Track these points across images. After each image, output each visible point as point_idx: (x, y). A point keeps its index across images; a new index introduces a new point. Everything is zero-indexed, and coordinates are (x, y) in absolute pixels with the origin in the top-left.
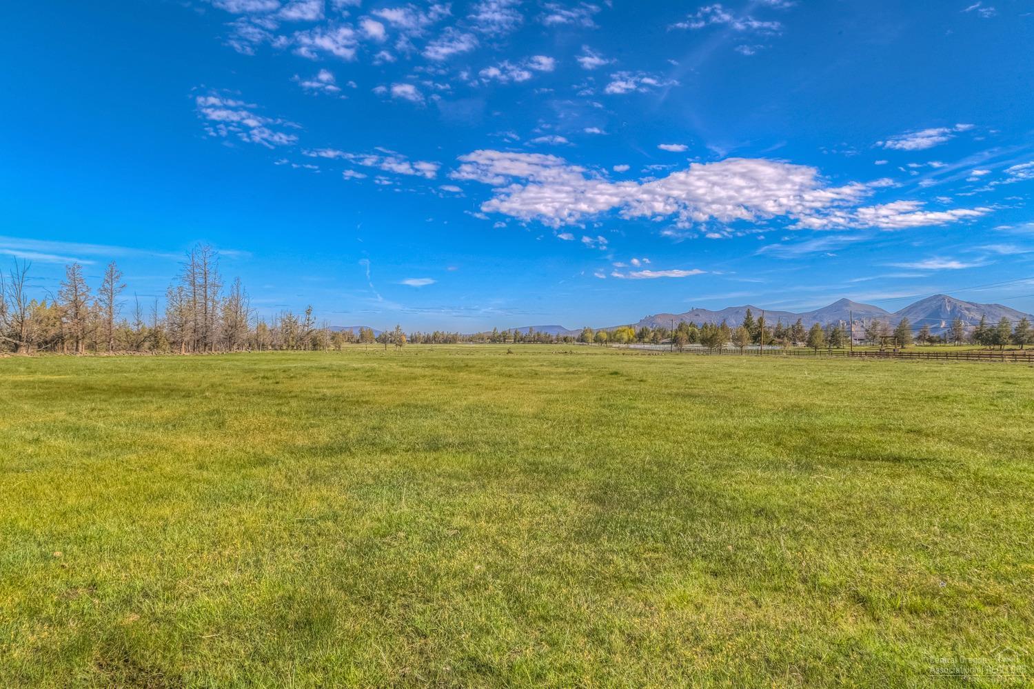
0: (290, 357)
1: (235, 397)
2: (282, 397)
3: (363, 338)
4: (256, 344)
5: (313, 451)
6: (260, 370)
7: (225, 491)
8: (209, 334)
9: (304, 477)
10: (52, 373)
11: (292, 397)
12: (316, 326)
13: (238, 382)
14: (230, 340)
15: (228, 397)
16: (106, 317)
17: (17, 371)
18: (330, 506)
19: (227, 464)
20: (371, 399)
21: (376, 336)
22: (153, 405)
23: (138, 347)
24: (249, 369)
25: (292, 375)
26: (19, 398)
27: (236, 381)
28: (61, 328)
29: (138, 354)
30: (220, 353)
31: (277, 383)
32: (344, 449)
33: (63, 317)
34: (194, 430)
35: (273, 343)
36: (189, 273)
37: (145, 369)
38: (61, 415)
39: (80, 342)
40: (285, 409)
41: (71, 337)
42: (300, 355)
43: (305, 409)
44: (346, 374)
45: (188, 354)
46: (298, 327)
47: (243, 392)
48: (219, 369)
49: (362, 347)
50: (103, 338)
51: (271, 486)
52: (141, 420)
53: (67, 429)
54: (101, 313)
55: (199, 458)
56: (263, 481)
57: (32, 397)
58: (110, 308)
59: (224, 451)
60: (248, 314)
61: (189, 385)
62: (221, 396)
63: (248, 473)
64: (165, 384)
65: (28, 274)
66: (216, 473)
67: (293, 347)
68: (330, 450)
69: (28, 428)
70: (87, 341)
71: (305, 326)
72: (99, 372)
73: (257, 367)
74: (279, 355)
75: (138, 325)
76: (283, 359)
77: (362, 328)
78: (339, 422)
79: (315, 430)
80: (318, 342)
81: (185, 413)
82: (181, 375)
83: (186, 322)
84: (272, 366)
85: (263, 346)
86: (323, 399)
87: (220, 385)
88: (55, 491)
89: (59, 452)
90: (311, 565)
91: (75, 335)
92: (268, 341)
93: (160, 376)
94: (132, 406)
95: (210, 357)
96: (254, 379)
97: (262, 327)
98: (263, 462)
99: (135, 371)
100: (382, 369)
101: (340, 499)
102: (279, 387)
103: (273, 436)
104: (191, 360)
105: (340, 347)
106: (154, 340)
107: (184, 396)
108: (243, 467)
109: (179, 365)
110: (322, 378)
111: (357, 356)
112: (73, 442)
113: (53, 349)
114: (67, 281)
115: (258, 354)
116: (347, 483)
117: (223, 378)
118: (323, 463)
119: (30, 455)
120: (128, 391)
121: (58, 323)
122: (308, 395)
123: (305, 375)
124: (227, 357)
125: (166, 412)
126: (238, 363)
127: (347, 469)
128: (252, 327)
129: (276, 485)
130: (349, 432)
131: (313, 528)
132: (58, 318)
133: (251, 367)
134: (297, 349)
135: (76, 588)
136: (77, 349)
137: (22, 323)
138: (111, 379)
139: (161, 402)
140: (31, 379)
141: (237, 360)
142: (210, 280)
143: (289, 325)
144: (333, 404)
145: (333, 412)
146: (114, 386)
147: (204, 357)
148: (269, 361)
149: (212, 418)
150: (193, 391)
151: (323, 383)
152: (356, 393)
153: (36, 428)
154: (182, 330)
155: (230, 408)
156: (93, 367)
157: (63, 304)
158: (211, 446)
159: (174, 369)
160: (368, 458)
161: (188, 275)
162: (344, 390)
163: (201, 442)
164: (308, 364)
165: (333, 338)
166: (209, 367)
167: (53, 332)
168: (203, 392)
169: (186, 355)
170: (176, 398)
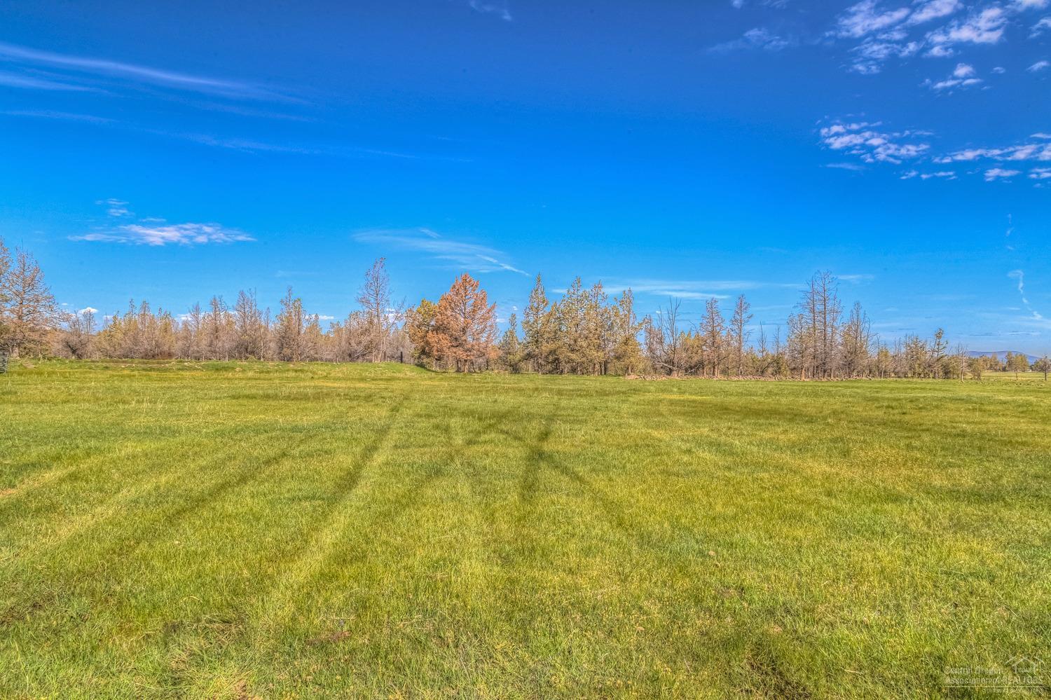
0: (917, 386)
1: (858, 425)
2: (913, 430)
3: (1011, 364)
4: (877, 370)
5: (955, 494)
6: (883, 399)
7: (856, 523)
8: (828, 360)
9: (946, 522)
10: (696, 394)
11: (923, 430)
12: (949, 351)
13: (860, 410)
14: (850, 366)
15: (851, 425)
16: (736, 344)
17: (672, 391)
18: (983, 563)
19: (855, 495)
20: (1029, 439)
21: (1031, 362)
22: (780, 427)
23: (762, 372)
24: (871, 397)
25: (921, 406)
26: (675, 414)
27: (858, 409)
28: (702, 355)
29: (763, 379)
30: (839, 379)
31: (904, 414)
32: (995, 497)
33: (703, 345)
34: (820, 456)
35: (896, 370)
36: (809, 300)
37: (770, 393)
38: (705, 431)
39: (716, 367)
40: (917, 443)
41: (709, 362)
42: (928, 383)
43: (941, 445)
44: (992, 408)
45: (808, 380)
46: (926, 353)
47: (866, 421)
48: (839, 396)
49: (1010, 376)
50: (734, 364)
51: (906, 526)
52: (771, 441)
53: (711, 444)
54: (732, 342)
55: (827, 485)
56: (897, 519)
57: (684, 414)
58: (740, 336)
59: (852, 481)
60: (869, 339)
61: (811, 410)
62: (844, 423)
63: (879, 508)
64: (789, 409)
65: (678, 310)
66: (845, 503)
67: (920, 374)
68: (976, 496)
69: (682, 440)
70: (721, 366)
71: (934, 351)
72: (732, 395)
73: (879, 395)
74: (904, 383)
75: (763, 352)
76: (909, 388)
77: (1009, 354)
78: (987, 464)
79: (956, 470)
80: (951, 369)
81: (809, 438)
82: (803, 400)
83: (806, 349)
84: (897, 395)
85: (884, 373)
86: (963, 434)
87: (842, 412)
88: (706, 498)
89: (707, 464)
90: (964, 627)
91: (712, 361)
92: (891, 368)
93: (784, 400)
94: (761, 427)
95: (829, 384)
96: (877, 408)
97: (883, 353)
98: (896, 499)
99: (761, 395)
100: (1042, 404)
101: (995, 555)
102: (907, 418)
103: (904, 472)
104: (811, 386)
105: (979, 376)
106: (775, 366)
107: (807, 422)
108: (872, 500)
109: (800, 391)
110: (958, 410)
111: (1004, 387)
112: (716, 456)
113: (695, 373)
114: (706, 314)
115: (880, 382)
116: (1003, 538)
117: (845, 405)
118: (969, 511)
119: (685, 463)
120: (757, 413)
121: (700, 351)
122: (943, 430)
123: (937, 407)
124: (847, 384)
125: (792, 436)
126: (859, 391)
127: (1002, 522)
128: (873, 353)
129: (912, 526)
130: (1000, 477)
131: (962, 583)
132: (700, 347)
133: (873, 395)
134: (925, 377)
135: (728, 588)
136: (714, 374)
137: (674, 351)
138: (742, 401)
139: (786, 426)
140: (682, 398)
141: (857, 388)
142: (829, 306)
143: (915, 352)
144: (977, 443)
145: (977, 451)
146: (745, 408)
147: (824, 383)
148: (892, 389)
149: (836, 446)
150: (816, 417)
151: (961, 416)
152: (1007, 432)
153: (688, 441)
154: (802, 357)
155: (854, 437)
156: (727, 389)
157: (703, 334)
158: (837, 474)
159: (796, 394)
160: (1032, 513)
161: (808, 303)
162: (990, 426)
163: (828, 469)
164: (940, 394)
165: (970, 365)
166: (829, 394)
167: (696, 359)
168: (825, 418)
169: (806, 381)
170: (800, 422)
